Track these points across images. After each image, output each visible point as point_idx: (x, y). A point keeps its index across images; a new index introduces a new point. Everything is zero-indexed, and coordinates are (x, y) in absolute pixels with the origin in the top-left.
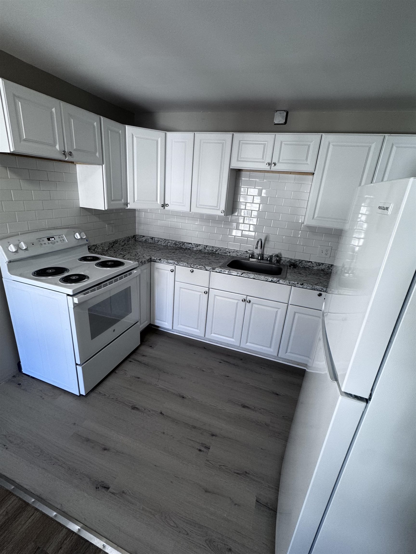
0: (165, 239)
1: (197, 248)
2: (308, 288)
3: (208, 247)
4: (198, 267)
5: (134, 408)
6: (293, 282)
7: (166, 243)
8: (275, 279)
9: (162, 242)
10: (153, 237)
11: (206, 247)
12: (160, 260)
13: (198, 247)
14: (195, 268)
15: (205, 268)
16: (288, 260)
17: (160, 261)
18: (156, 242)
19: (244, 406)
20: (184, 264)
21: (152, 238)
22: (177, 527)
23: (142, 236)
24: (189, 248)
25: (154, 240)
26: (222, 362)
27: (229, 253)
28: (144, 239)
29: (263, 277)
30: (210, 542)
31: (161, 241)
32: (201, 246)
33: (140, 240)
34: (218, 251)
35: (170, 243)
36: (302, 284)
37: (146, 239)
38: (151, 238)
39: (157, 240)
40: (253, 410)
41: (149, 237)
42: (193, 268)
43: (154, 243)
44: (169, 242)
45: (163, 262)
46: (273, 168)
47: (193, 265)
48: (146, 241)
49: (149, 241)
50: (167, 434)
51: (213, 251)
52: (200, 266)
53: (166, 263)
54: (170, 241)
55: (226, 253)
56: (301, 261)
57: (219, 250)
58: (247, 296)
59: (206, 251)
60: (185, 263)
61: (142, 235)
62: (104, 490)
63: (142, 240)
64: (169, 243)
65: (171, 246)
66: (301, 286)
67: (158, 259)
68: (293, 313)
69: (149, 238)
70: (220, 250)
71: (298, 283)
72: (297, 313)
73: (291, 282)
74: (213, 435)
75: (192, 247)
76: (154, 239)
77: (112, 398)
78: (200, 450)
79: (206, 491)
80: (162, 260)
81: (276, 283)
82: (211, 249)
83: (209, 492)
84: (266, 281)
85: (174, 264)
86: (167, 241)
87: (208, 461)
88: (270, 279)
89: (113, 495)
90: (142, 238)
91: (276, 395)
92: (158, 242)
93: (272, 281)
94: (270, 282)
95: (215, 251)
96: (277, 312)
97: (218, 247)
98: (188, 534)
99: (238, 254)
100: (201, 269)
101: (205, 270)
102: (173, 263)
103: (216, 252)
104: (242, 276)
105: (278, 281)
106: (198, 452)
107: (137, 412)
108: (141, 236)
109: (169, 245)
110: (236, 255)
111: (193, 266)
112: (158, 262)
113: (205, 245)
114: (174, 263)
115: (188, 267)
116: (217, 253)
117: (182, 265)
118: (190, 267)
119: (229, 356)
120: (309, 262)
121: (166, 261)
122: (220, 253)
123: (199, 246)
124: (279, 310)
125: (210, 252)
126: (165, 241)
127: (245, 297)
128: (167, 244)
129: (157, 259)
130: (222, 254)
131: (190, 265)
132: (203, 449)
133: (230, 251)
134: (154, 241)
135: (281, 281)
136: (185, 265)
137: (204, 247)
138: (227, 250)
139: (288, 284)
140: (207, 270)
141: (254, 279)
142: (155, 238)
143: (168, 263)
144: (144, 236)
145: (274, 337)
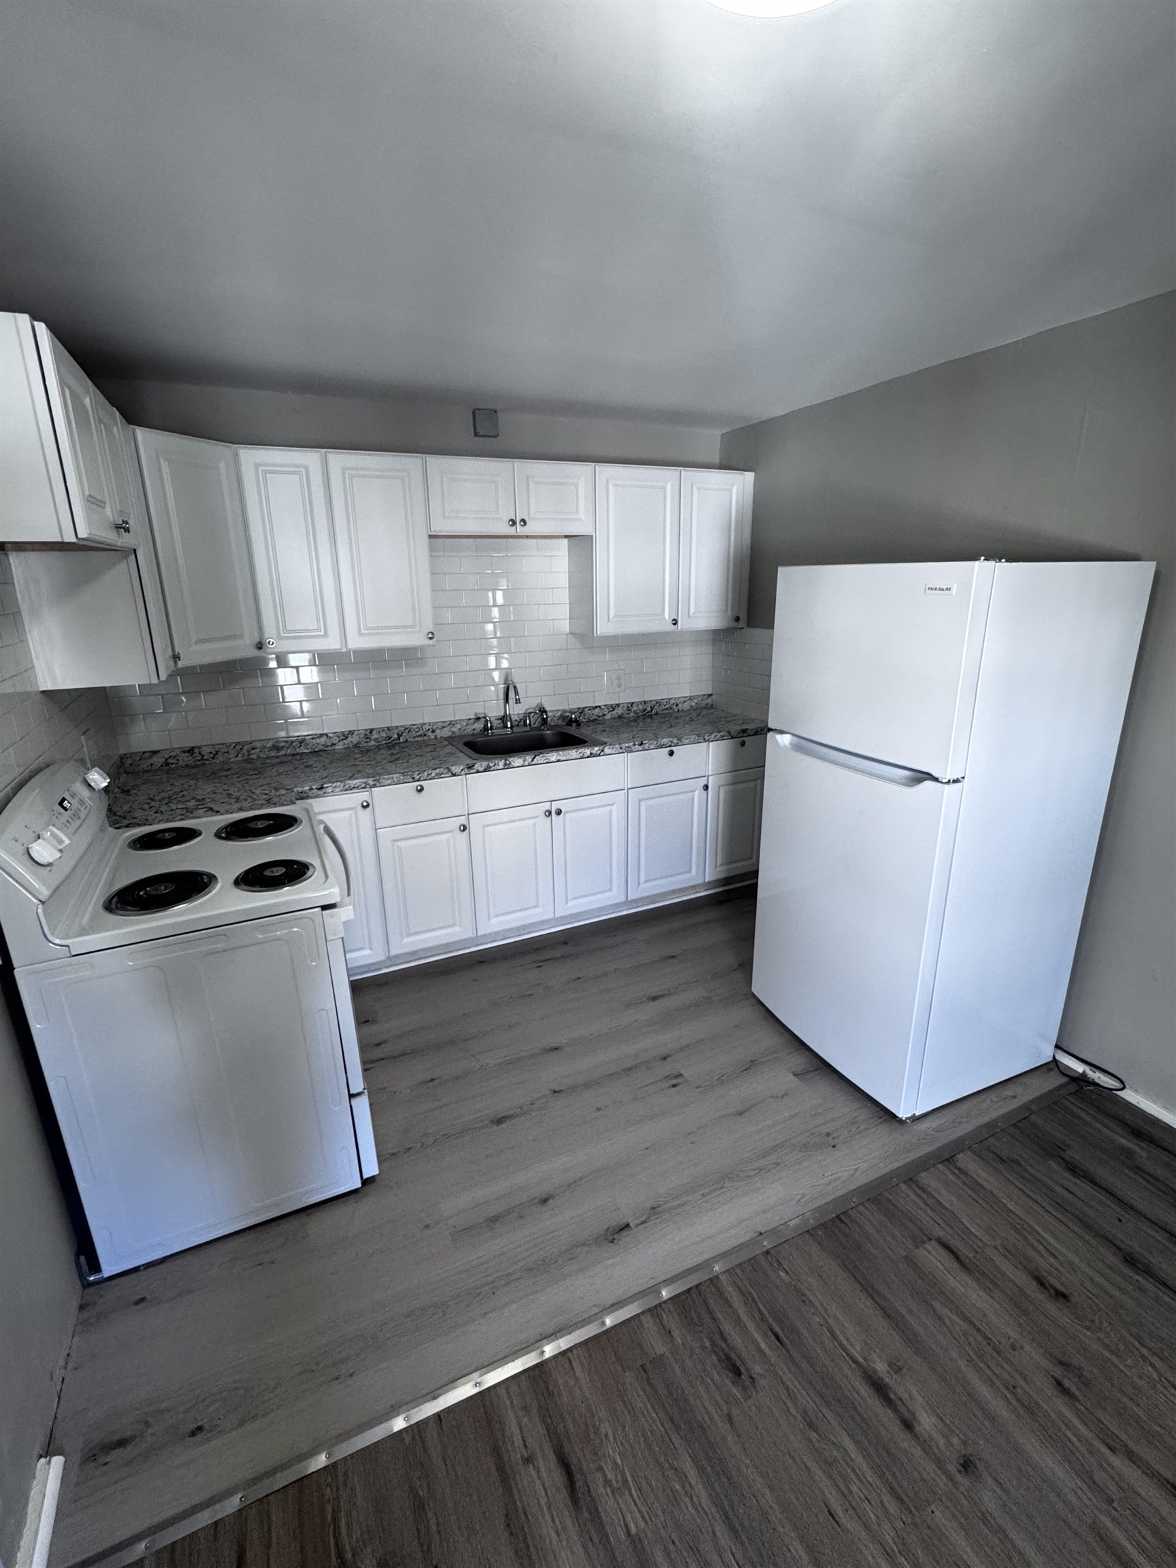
0: (237, 744)
1: (345, 741)
2: (652, 747)
3: (374, 732)
4: (433, 775)
5: (499, 1121)
6: (627, 745)
7: (244, 751)
8: (596, 749)
9: (228, 752)
10: (193, 745)
11: (371, 732)
12: (322, 788)
13: (350, 739)
14: (425, 780)
15: (450, 770)
16: (559, 714)
17: (321, 792)
18: (205, 758)
19: (654, 999)
20: (392, 778)
21: (191, 751)
22: (761, 1170)
23: (146, 755)
24: (321, 748)
25: (200, 753)
26: (541, 964)
27: (433, 731)
28: (158, 761)
29: (574, 751)
30: (805, 1147)
31: (225, 753)
32: (356, 733)
33: (145, 765)
34: (404, 734)
35: (257, 751)
36: (642, 744)
37: (166, 760)
38: (184, 752)
39: (211, 753)
40: (670, 994)
41: (178, 748)
42: (419, 780)
43: (199, 763)
44: (253, 749)
45: (332, 792)
46: (520, 530)
47: (417, 773)
48: (168, 764)
49: (181, 762)
50: (607, 1106)
51: (390, 738)
52: (438, 771)
53: (342, 791)
54: (258, 745)
55: (425, 735)
56: (582, 711)
57: (407, 731)
58: (551, 801)
59: (372, 743)
60: (397, 775)
61: (145, 750)
62: (625, 1233)
63: (152, 765)
64: (253, 752)
65: (262, 756)
66: (641, 748)
67: (314, 787)
68: (637, 802)
69: (177, 752)
70: (409, 732)
71: (634, 745)
72: (643, 800)
73: (624, 746)
74: (665, 1058)
75: (330, 744)
76: (196, 751)
77: (435, 1141)
78: (674, 1086)
79: (741, 1114)
80: (327, 787)
81: (599, 755)
82: (384, 735)
83: (744, 1112)
84: (582, 758)
85: (364, 788)
86: (246, 748)
87: (698, 1087)
88: (587, 752)
89: (645, 1225)
90: (149, 758)
91: (673, 959)
92: (213, 758)
93: (592, 755)
94: (588, 757)
95: (396, 736)
96: (610, 812)
97: (402, 726)
98: (778, 1164)
99: (453, 729)
100: (439, 776)
101: (450, 774)
102: (363, 785)
103: (399, 738)
104: (533, 763)
105: (603, 751)
106: (674, 1089)
107: (513, 1121)
108: (144, 753)
109: (254, 757)
110: (450, 734)
111: (418, 777)
112: (317, 796)
113: (366, 730)
114: (365, 783)
115: (406, 783)
116: (401, 740)
117: (389, 782)
118: (410, 780)
119: (539, 949)
120: (596, 707)
121: (342, 784)
122: (409, 740)
123: (350, 736)
124: (614, 807)
125: (384, 742)
126: (238, 747)
127: (547, 806)
128: (248, 755)
129: (311, 789)
130: (417, 739)
131: (409, 775)
132: (674, 1081)
133: (434, 728)
134: (199, 758)
135: (607, 750)
136: (396, 780)
137: (366, 734)
138: (427, 727)
139: (620, 751)
140: (454, 775)
141: (559, 761)
142: (199, 747)
143: (346, 790)
144: (155, 752)
145: (614, 865)
